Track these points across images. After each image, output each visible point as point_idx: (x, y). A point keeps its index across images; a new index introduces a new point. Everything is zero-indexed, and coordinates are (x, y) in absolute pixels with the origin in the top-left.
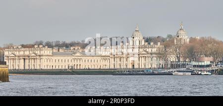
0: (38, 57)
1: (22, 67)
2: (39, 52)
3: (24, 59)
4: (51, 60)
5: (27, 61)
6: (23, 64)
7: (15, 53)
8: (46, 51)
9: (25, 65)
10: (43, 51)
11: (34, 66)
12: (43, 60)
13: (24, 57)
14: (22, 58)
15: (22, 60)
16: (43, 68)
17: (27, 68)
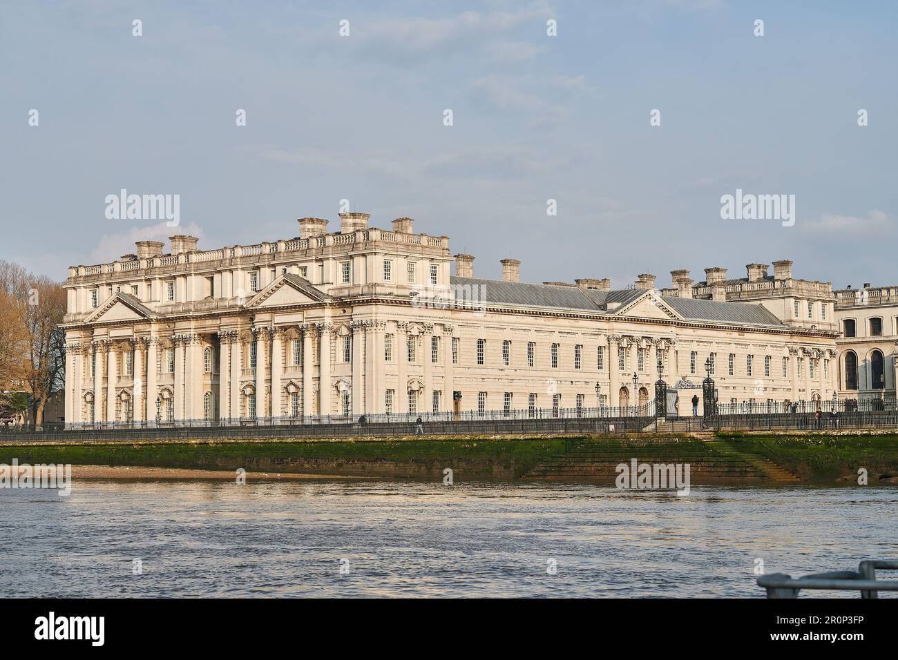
0: (328, 315)
1: (192, 411)
2: (334, 270)
3: (214, 340)
4: (445, 345)
5: (233, 354)
6: (199, 383)
7: (143, 292)
8: (399, 264)
9: (216, 387)
10: (377, 261)
11: (294, 391)
12: (377, 339)
13: (210, 326)
14: (192, 328)
15: (197, 352)
16: (376, 409)
17: (233, 410)
